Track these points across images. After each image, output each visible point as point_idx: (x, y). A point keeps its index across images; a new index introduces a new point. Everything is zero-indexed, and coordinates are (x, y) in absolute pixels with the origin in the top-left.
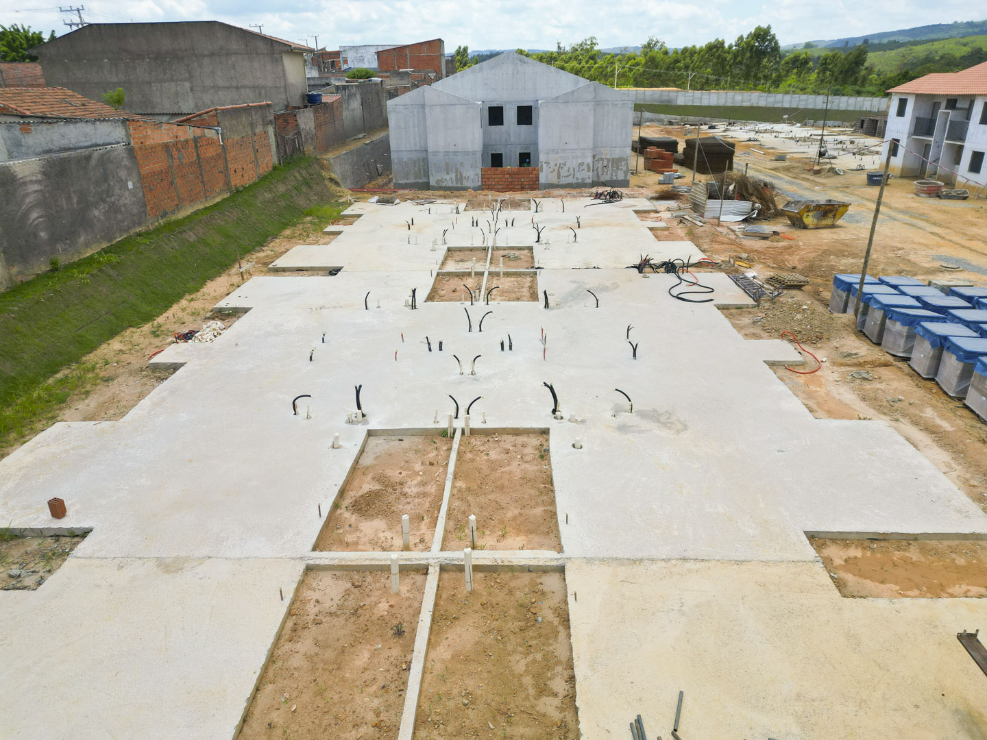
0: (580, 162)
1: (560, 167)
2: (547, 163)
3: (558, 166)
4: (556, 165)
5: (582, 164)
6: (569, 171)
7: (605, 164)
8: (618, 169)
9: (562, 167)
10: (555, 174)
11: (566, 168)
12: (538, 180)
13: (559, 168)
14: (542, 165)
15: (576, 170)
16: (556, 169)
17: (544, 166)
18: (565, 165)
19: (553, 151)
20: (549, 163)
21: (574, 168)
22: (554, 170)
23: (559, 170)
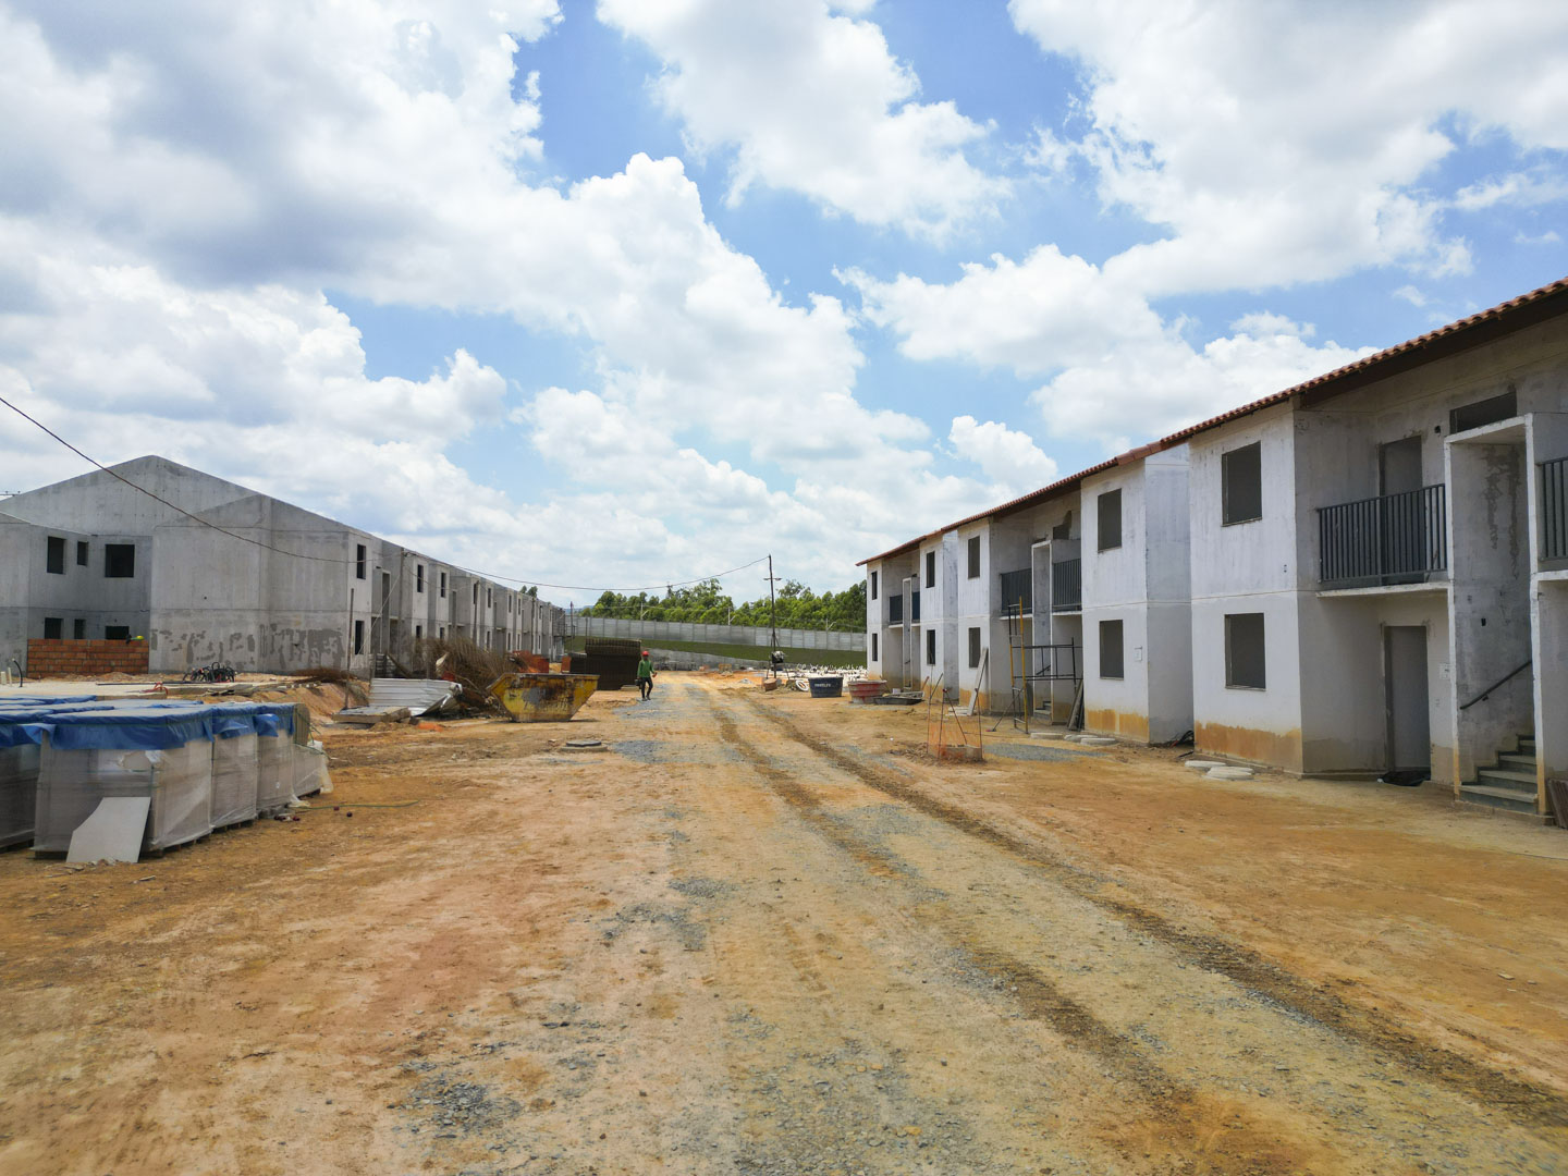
0: (233, 633)
1: (194, 641)
2: (166, 633)
3: (188, 638)
4: (184, 637)
5: (238, 636)
6: (210, 647)
7: (296, 639)
8: (321, 650)
9: (197, 642)
10: (182, 653)
11: (205, 643)
12: (147, 665)
13: (190, 642)
14: (155, 637)
15: (226, 647)
16: (185, 644)
17: (160, 638)
18: (202, 637)
19: (179, 611)
20: (170, 634)
21: (221, 644)
22: (180, 645)
23: (189, 646)
